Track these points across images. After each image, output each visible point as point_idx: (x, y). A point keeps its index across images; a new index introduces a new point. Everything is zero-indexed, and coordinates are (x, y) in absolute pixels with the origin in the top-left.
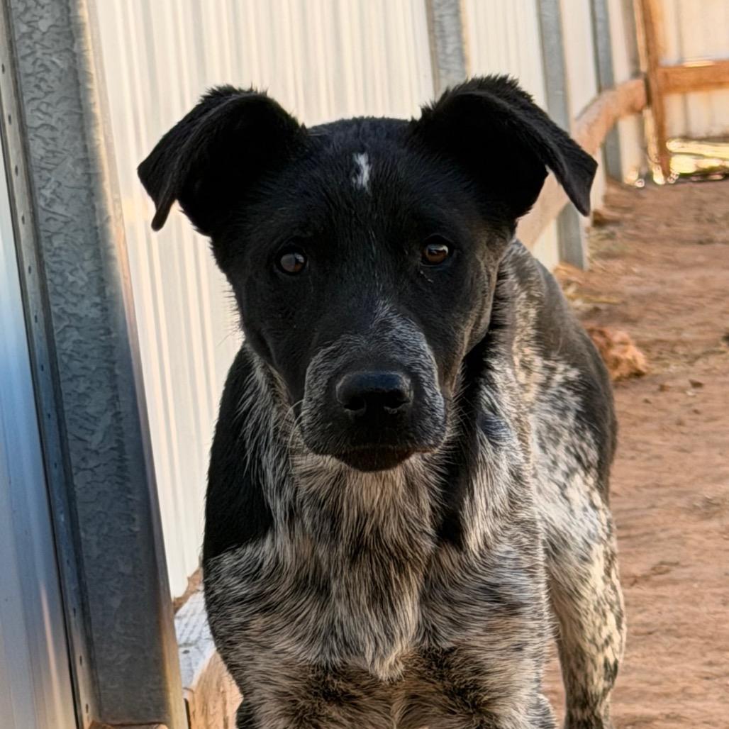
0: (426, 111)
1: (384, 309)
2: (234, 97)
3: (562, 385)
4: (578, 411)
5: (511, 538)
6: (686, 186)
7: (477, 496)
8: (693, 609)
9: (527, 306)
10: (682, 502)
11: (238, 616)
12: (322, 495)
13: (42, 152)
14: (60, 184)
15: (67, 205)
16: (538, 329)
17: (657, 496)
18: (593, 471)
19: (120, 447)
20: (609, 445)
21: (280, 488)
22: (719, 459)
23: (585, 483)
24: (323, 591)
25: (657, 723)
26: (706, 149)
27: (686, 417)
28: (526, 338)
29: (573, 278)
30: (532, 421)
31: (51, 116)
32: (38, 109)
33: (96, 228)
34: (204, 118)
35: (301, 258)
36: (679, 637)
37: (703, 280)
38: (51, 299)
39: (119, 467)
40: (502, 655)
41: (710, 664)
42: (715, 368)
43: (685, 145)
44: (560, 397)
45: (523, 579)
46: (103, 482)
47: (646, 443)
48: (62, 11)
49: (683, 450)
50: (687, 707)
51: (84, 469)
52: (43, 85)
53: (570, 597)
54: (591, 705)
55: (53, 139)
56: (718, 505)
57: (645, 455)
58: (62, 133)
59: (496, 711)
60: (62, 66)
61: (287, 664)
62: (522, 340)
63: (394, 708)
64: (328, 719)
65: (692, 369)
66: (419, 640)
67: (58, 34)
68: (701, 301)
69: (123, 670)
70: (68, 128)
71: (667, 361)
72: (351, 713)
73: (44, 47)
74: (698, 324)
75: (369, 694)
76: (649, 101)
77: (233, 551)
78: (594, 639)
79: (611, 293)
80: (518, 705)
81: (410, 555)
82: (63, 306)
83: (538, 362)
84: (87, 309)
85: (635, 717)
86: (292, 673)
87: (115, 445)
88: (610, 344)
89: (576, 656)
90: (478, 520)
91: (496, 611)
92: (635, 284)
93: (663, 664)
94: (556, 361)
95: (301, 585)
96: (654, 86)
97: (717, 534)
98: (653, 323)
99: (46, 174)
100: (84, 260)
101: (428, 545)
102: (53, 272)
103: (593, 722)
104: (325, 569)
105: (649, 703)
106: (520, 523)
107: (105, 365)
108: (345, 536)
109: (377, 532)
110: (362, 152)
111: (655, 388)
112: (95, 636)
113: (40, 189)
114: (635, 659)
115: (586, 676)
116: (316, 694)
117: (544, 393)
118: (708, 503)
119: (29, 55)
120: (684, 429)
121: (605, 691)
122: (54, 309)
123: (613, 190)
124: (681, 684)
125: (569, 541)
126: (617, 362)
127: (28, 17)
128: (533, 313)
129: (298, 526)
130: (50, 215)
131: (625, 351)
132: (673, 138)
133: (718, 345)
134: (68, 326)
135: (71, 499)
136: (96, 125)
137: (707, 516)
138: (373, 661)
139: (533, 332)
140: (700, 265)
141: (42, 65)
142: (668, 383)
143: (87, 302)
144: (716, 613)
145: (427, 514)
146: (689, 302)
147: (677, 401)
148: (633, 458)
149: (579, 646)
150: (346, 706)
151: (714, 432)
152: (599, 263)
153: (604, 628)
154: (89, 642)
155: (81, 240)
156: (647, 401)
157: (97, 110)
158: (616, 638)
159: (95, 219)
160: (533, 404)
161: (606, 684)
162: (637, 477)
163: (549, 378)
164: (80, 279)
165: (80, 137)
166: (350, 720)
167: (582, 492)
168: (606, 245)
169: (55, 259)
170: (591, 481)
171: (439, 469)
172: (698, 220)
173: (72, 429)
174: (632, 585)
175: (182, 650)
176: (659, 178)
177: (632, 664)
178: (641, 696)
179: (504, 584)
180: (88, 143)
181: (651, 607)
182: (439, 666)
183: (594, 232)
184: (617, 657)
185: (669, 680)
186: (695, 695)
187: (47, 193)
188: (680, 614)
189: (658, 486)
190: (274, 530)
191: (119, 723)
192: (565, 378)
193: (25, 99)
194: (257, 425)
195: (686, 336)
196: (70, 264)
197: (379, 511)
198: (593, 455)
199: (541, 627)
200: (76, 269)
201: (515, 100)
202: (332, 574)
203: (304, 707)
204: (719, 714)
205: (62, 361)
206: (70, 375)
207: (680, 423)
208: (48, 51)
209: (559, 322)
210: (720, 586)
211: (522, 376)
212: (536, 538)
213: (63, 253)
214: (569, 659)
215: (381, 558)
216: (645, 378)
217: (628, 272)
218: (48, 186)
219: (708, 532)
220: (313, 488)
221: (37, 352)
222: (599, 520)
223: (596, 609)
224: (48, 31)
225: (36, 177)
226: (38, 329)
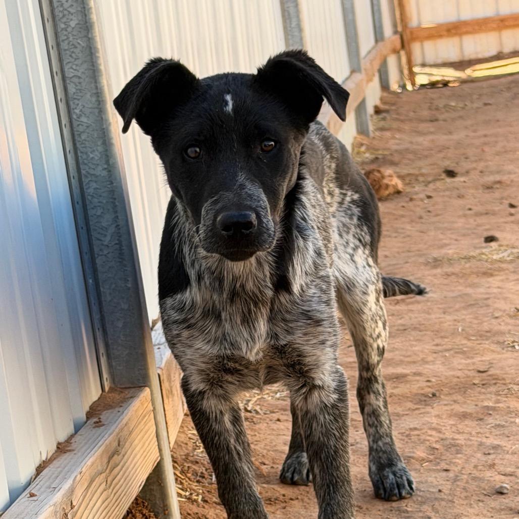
0: (260, 70)
1: (241, 178)
2: (163, 64)
3: (350, 202)
4: (359, 216)
5: (316, 286)
6: (424, 91)
7: (296, 266)
8: (427, 316)
9: (331, 162)
10: (421, 260)
11: (175, 330)
12: (213, 268)
13: (74, 90)
14: (84, 107)
15: (88, 117)
16: (336, 174)
17: (409, 257)
18: (368, 247)
19: (120, 243)
20: (376, 233)
21: (193, 264)
22: (441, 236)
23: (364, 253)
24: (218, 317)
25: (408, 377)
26: (434, 71)
27: (423, 214)
28: (330, 179)
29: (364, 142)
30: (334, 222)
31: (78, 71)
32: (72, 68)
33: (104, 129)
34: (147, 75)
35: (198, 150)
36: (420, 331)
37: (433, 141)
38: (81, 166)
39: (120, 254)
40: (312, 347)
41: (437, 345)
42: (439, 188)
43: (423, 69)
44: (349, 209)
45: (323, 307)
46: (111, 261)
47: (403, 229)
48: (82, 16)
49: (422, 232)
50: (424, 368)
51: (102, 255)
52: (73, 55)
53: (358, 313)
54: (371, 369)
55: (80, 83)
56: (440, 261)
57: (403, 235)
58: (84, 80)
59: (313, 376)
60: (83, 45)
61: (203, 356)
62: (328, 180)
63: (260, 374)
64: (227, 382)
65: (426, 188)
66: (268, 340)
67: (80, 28)
68: (432, 152)
69: (125, 359)
70: (87, 76)
71: (414, 185)
72: (239, 378)
73: (73, 35)
74: (431, 165)
75: (247, 368)
76: (403, 46)
77: (172, 297)
78: (371, 335)
79: (384, 149)
80: (325, 372)
81: (260, 299)
82: (87, 170)
83: (337, 191)
84: (100, 172)
85: (398, 374)
86: (205, 360)
87: (117, 242)
88: (383, 177)
89: (362, 344)
90: (297, 278)
91: (309, 324)
92: (398, 144)
93: (412, 346)
94: (347, 190)
95: (206, 314)
96: (405, 38)
97: (440, 276)
98: (406, 165)
99: (76, 102)
100: (98, 146)
101: (269, 293)
102: (82, 152)
103: (373, 378)
104: (218, 307)
105: (405, 367)
106: (321, 278)
107: (111, 200)
108: (226, 289)
109: (243, 286)
110: (228, 93)
111: (408, 199)
112: (110, 342)
113: (73, 109)
114: (397, 344)
115: (368, 354)
116: (219, 370)
117: (340, 207)
118: (436, 260)
119: (66, 39)
120: (423, 221)
121: (378, 362)
122: (83, 172)
123: (385, 94)
124: (422, 356)
125: (357, 284)
126: (387, 186)
127: (64, 20)
128: (333, 165)
129: (202, 284)
130: (79, 123)
131: (391, 180)
132: (416, 65)
133: (440, 175)
134: (91, 181)
135: (95, 271)
136: (102, 75)
137: (435, 267)
138: (246, 353)
139: (334, 176)
140: (432, 133)
141: (73, 45)
142: (414, 197)
143: (100, 168)
144: (440, 318)
145: (268, 276)
146: (426, 153)
147: (419, 206)
148: (396, 237)
149: (363, 338)
150: (236, 375)
151: (439, 222)
152: (378, 133)
153: (376, 329)
154: (107, 346)
155: (96, 136)
156: (403, 207)
157: (102, 68)
158: (383, 334)
159: (103, 125)
160: (335, 213)
161: (379, 359)
162: (399, 247)
163: (343, 199)
164: (96, 155)
165: (93, 81)
166: (238, 381)
167: (363, 258)
168: (382, 124)
169: (83, 146)
170: (367, 252)
171: (273, 254)
172: (430, 109)
173: (94, 234)
174: (396, 304)
175: (157, 347)
176: (409, 87)
177: (396, 347)
178: (401, 362)
179: (313, 310)
180: (98, 85)
181: (405, 316)
182: (280, 353)
183: (375, 117)
184: (384, 344)
185: (415, 354)
186: (429, 362)
187: (77, 111)
188: (420, 319)
189: (409, 251)
190: (190, 285)
191: (123, 386)
192: (352, 199)
193: (65, 63)
194: (180, 232)
195: (424, 171)
196: (91, 148)
197: (243, 276)
198: (368, 238)
199: (335, 331)
200: (94, 151)
201: (306, 62)
202: (221, 308)
203: (213, 377)
204: (442, 372)
205: (88, 199)
206: (92, 206)
207: (421, 218)
208: (75, 37)
209: (348, 170)
210: (442, 304)
211: (328, 199)
212: (330, 285)
213: (87, 143)
214: (359, 345)
215: (246, 300)
216: (403, 194)
217: (394, 138)
218: (78, 108)
219: (435, 275)
220: (208, 265)
221: (75, 194)
222: (372, 272)
223: (372, 319)
224: (75, 27)
225: (71, 103)
226: (75, 182)
